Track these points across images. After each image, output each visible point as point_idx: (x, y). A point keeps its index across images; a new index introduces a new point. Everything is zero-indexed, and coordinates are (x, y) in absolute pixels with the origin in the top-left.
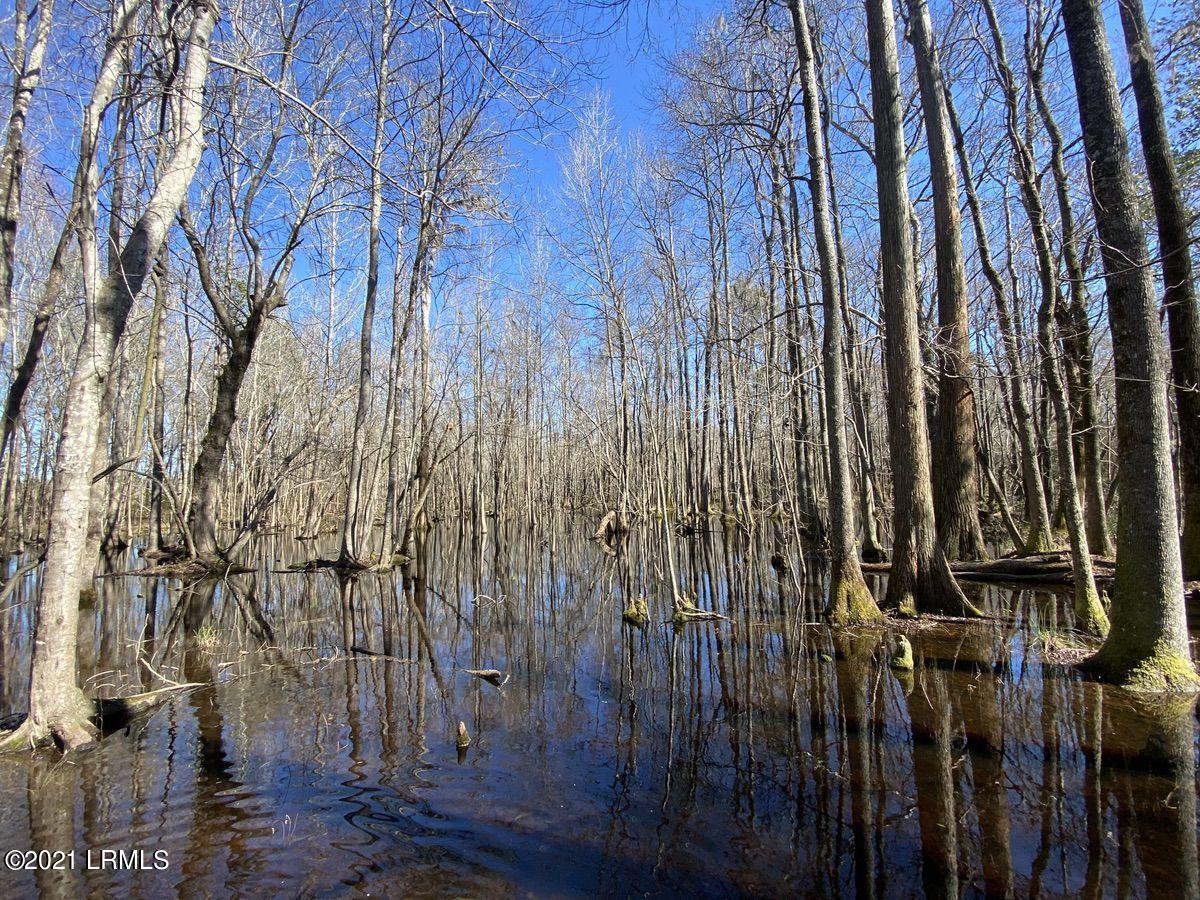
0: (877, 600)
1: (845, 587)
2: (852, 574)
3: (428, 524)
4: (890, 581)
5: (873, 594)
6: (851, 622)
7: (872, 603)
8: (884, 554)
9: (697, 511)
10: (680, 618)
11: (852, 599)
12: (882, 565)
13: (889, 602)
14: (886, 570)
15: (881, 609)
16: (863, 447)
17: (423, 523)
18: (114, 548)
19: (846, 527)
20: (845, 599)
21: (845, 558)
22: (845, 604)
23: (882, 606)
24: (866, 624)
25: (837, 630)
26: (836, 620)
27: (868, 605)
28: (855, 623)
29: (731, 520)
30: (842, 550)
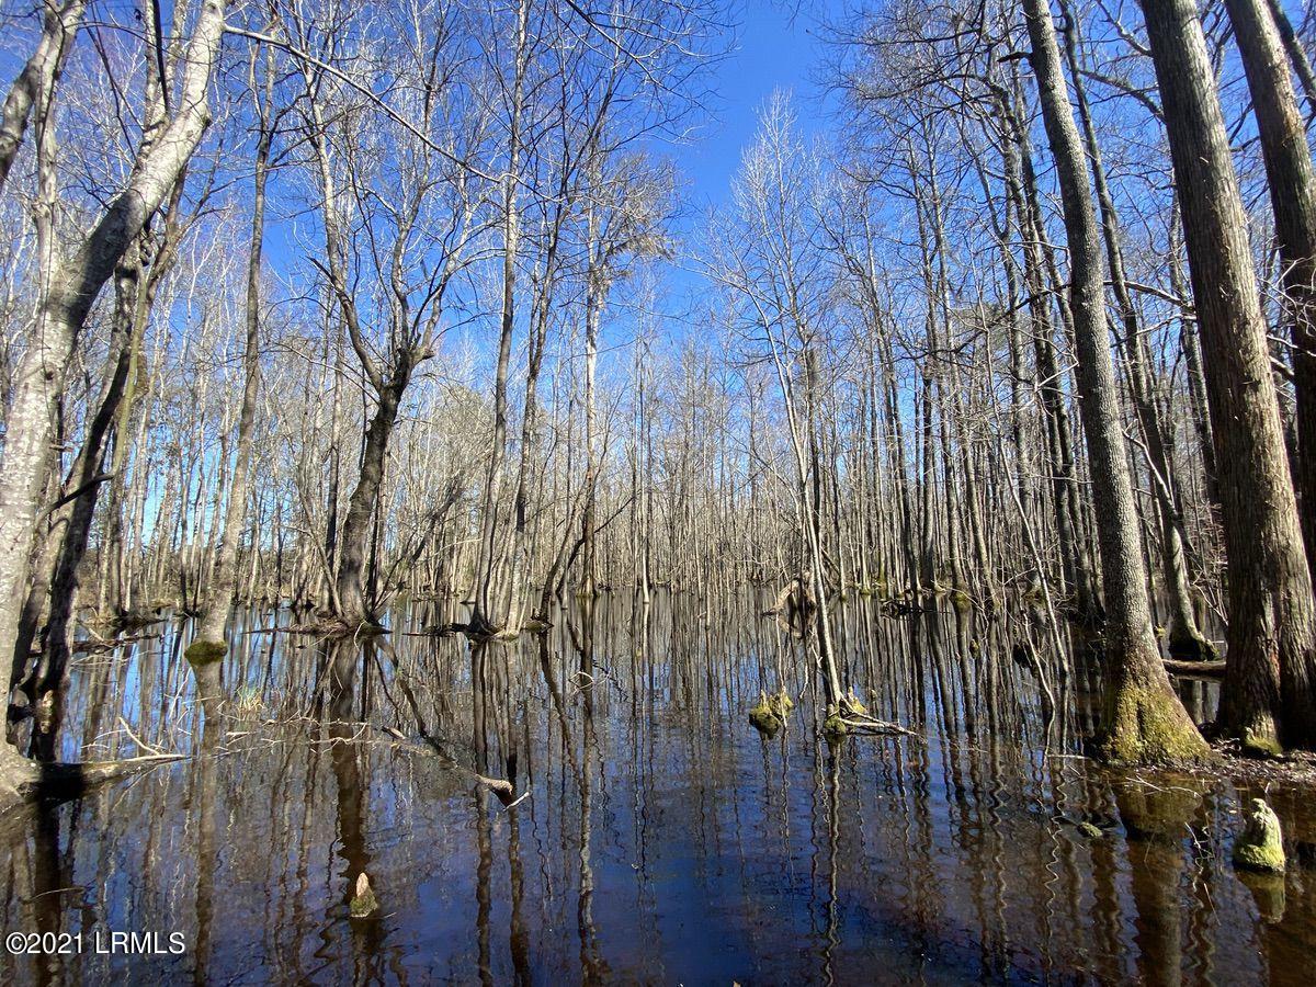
0: (1200, 722)
1: (1132, 696)
2: (1146, 675)
3: (594, 592)
4: (1223, 689)
5: (1192, 714)
6: (1146, 759)
7: (1189, 729)
8: (1208, 648)
9: (919, 587)
10: (835, 728)
11: (1146, 718)
12: (1206, 664)
13: (1225, 727)
14: (1213, 674)
15: (1208, 739)
16: (1162, 482)
17: (588, 590)
18: (302, 607)
19: (1130, 591)
20: (1134, 716)
21: (1131, 645)
22: (1133, 726)
23: (1210, 732)
24: (1178, 765)
25: (1118, 771)
26: (1115, 753)
27: (1182, 732)
28: (1154, 762)
29: (965, 600)
30: (1125, 631)
